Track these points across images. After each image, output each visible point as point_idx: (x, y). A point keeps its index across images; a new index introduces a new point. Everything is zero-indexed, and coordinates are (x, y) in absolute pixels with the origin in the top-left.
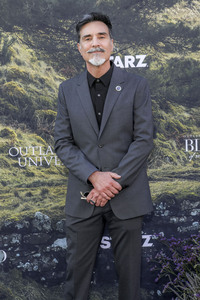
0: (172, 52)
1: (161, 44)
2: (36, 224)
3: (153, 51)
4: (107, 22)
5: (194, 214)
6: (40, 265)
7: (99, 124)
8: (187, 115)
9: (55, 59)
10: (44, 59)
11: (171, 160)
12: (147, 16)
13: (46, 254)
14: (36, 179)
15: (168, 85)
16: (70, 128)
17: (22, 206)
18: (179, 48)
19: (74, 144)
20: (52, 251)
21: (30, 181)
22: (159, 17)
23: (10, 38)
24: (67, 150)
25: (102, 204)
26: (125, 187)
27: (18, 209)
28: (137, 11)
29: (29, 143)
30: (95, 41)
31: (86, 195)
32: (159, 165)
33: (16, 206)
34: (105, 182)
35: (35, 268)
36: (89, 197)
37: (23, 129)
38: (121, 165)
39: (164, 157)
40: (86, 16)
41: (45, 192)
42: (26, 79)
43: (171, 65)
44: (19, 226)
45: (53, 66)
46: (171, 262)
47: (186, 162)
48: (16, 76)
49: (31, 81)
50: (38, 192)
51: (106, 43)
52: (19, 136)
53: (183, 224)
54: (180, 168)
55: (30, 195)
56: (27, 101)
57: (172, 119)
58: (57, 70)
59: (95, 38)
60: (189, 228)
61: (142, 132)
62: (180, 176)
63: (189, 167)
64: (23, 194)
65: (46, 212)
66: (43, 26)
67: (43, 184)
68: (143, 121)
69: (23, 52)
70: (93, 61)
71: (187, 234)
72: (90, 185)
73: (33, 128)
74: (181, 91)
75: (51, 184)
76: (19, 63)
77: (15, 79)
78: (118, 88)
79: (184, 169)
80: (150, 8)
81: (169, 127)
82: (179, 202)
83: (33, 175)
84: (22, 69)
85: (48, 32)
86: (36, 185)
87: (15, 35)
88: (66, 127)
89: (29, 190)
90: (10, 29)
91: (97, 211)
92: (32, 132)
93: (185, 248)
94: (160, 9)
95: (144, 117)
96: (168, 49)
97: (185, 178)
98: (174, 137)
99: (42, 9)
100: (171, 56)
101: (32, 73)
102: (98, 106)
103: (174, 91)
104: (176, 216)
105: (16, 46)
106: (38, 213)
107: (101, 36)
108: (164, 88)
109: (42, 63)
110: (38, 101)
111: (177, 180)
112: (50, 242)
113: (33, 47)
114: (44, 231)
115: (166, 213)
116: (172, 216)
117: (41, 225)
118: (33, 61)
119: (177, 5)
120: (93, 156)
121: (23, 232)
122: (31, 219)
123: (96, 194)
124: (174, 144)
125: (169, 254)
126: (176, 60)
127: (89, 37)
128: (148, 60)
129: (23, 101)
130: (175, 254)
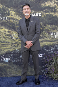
0: (47, 12)
1: (44, 11)
2: (16, 52)
3: (42, 12)
4: (29, 6)
5: (52, 49)
6: (17, 61)
7: (28, 29)
8: (50, 27)
9: (20, 14)
10: (17, 14)
11: (47, 37)
12: (41, 4)
13: (18, 59)
14: (16, 42)
15: (46, 20)
16: (21, 30)
17: (13, 48)
18: (48, 12)
19: (22, 34)
20: (20, 58)
21: (15, 42)
22: (44, 5)
23: (10, 10)
24: (20, 36)
25: (29, 48)
26: (34, 44)
27: (12, 49)
28: (39, 3)
29: (14, 34)
30: (26, 10)
31: (25, 46)
32: (44, 38)
33: (12, 48)
34: (29, 43)
35: (16, 62)
36: (26, 47)
37: (13, 30)
38: (33, 39)
39: (45, 37)
40: (24, 4)
41: (18, 45)
42: (13, 19)
43: (47, 16)
44: (12, 52)
45: (20, 16)
46: (47, 60)
47: (50, 38)
48: (11, 18)
49: (15, 20)
50: (17, 45)
51: (29, 10)
52: (12, 32)
53: (49, 52)
54: (49, 39)
55: (15, 45)
56: (14, 24)
57: (47, 28)
58: (20, 17)
59: (26, 9)
60: (51, 53)
61: (38, 31)
62: (49, 41)
63: (51, 39)
64: (13, 45)
65: (18, 49)
66: (17, 7)
67: (18, 43)
68: (38, 29)
69: (13, 13)
70: (26, 15)
71: (50, 54)
72: (26, 44)
73: (15, 30)
74: (49, 22)
75: (19, 43)
76: (12, 15)
77: (11, 19)
78: (32, 21)
79: (50, 39)
80: (42, 2)
81: (46, 30)
82: (48, 47)
83: (15, 41)
84: (12, 17)
85: (18, 8)
86: (16, 43)
87: (11, 9)
88: (20, 30)
89: (14, 44)
90: (9, 8)
91: (28, 50)
92: (15, 31)
93: (50, 57)
94: (44, 3)
95: (38, 28)
96: (46, 12)
97: (50, 41)
98: (47, 32)
99: (17, 3)
100: (47, 13)
101: (15, 18)
102: (27, 25)
103: (47, 21)
104: (48, 50)
105: (11, 11)
106: (16, 50)
107: (28, 9)
108: (45, 21)
109: (17, 15)
110: (16, 24)
111: (48, 42)
112: (19, 56)
113: (15, 12)
114: (18, 53)
115: (46, 49)
116: (47, 50)
117: (17, 52)
118: (15, 15)
119: (48, 2)
120: (26, 37)
121: (13, 54)
122: (15, 51)
123: (27, 46)
124: (47, 34)
125: (46, 58)
126: (48, 14)
127: (25, 9)
128: (41, 14)
129: (13, 24)
130: (47, 58)
